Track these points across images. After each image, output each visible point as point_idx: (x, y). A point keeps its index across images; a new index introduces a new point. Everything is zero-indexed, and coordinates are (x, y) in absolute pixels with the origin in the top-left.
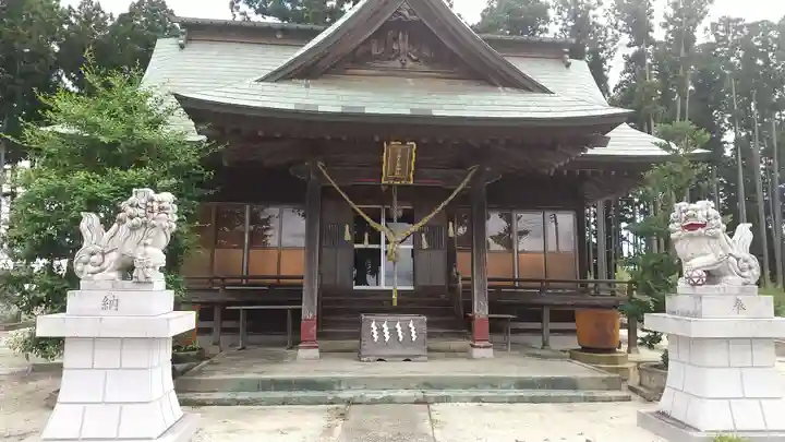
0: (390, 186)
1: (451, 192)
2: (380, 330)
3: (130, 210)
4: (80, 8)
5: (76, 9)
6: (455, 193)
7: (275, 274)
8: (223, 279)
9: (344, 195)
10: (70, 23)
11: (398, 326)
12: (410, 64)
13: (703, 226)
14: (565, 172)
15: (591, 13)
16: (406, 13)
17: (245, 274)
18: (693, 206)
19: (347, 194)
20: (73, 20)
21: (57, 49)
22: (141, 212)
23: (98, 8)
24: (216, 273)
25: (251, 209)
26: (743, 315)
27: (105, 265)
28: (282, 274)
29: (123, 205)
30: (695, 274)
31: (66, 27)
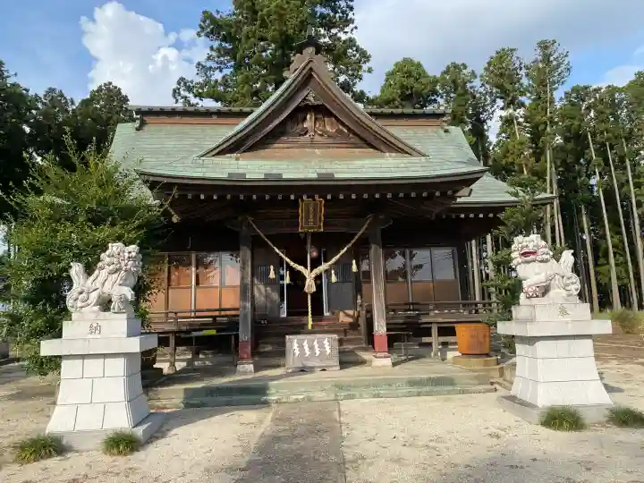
0: (306, 234)
1: (353, 236)
2: (301, 347)
3: (108, 260)
4: (45, 96)
5: (42, 97)
6: (357, 237)
7: (218, 307)
8: (176, 313)
9: (269, 243)
10: (37, 109)
11: (315, 343)
12: (317, 138)
13: (534, 253)
14: (444, 217)
15: (468, 85)
16: (312, 99)
17: (193, 308)
18: (527, 238)
19: (271, 241)
20: (40, 105)
21: (27, 130)
22: (115, 260)
23: (62, 95)
24: (170, 310)
25: (197, 256)
26: (567, 319)
27: (89, 302)
28: (223, 307)
29: (103, 255)
30: (530, 290)
31: (34, 112)
